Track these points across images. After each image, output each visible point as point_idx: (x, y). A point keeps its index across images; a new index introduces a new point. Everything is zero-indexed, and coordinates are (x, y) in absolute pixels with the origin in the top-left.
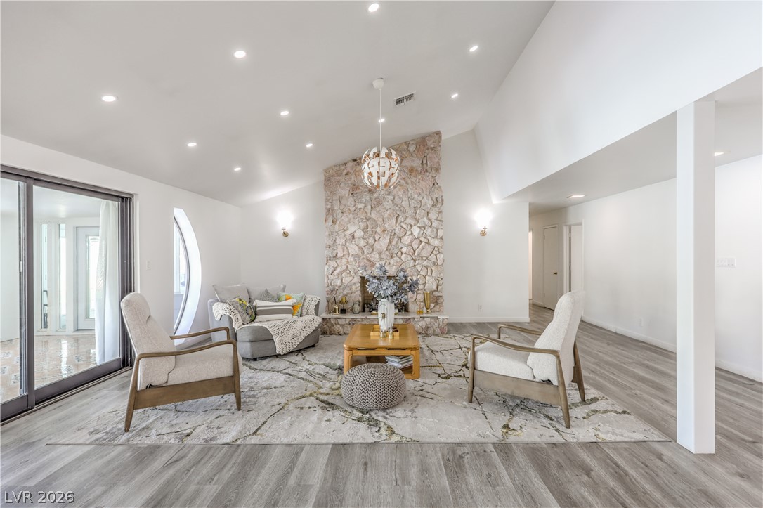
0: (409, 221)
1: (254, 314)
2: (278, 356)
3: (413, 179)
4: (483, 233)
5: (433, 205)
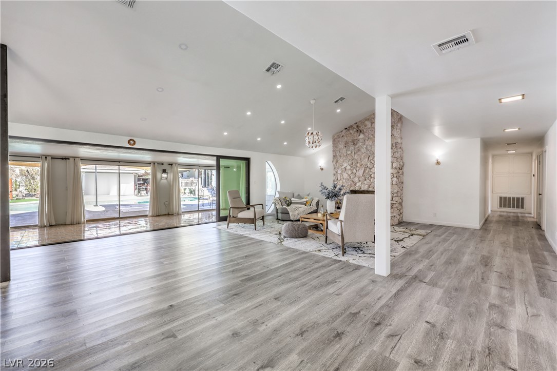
1: (289, 203)
4: (438, 163)
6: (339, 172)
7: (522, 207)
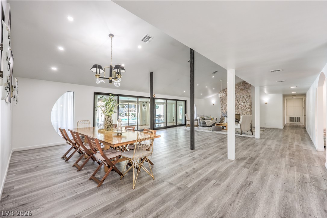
0: (240, 101)
1: (204, 119)
2: (207, 126)
3: (242, 91)
4: (266, 103)
5: (247, 97)
6: (224, 106)
7: (299, 121)
